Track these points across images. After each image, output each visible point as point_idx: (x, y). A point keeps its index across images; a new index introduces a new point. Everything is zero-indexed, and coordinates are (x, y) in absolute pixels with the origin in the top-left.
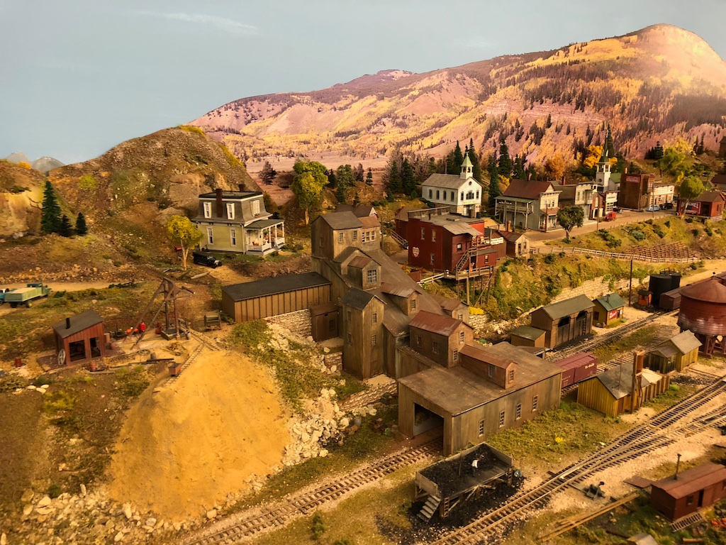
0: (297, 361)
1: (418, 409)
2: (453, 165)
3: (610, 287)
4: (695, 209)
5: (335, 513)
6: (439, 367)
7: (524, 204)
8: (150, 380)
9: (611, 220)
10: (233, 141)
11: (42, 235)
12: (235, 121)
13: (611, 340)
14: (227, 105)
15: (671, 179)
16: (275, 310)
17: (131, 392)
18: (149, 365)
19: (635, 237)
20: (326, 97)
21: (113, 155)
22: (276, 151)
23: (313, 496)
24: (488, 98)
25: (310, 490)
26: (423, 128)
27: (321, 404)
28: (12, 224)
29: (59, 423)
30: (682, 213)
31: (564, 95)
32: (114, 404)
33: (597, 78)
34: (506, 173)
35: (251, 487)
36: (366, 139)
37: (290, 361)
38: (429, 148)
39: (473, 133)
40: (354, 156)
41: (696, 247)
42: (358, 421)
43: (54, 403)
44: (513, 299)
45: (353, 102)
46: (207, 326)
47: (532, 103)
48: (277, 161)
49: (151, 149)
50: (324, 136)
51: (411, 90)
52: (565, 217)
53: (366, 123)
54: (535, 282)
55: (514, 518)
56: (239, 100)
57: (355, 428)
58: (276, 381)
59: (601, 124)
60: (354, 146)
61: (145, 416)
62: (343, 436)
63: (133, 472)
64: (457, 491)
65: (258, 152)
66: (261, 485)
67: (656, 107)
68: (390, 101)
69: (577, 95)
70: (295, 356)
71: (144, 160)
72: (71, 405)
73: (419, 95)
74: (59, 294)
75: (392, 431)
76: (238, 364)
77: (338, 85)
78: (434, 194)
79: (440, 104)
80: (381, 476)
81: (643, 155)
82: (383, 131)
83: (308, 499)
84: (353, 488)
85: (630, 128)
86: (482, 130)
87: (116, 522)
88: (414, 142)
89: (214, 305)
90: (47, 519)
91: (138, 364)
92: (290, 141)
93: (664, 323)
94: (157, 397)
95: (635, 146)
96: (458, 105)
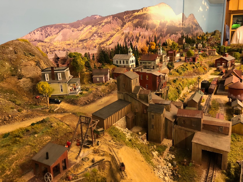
1: (204, 151)
10: (41, 45)
12: (41, 36)
14: (37, 29)
19: (183, 71)
20: (75, 25)
22: (59, 48)
24: (124, 26)
26: (107, 38)
31: (143, 25)
36: (90, 42)
38: (109, 45)
39: (121, 39)
40: (86, 49)
41: (194, 72)
45: (84, 27)
48: (59, 53)
50: (76, 41)
51: (102, 23)
53: (89, 36)
56: (42, 27)
59: (152, 35)
60: (86, 45)
62: (176, 172)
65: (52, 49)
68: (96, 27)
69: (146, 25)
73: (105, 25)
75: (193, 164)
77: (79, 20)
78: (119, 62)
79: (111, 28)
82: (95, 39)
86: (123, 38)
88: (105, 43)
91: (90, 167)
92: (63, 44)
96: (116, 29)
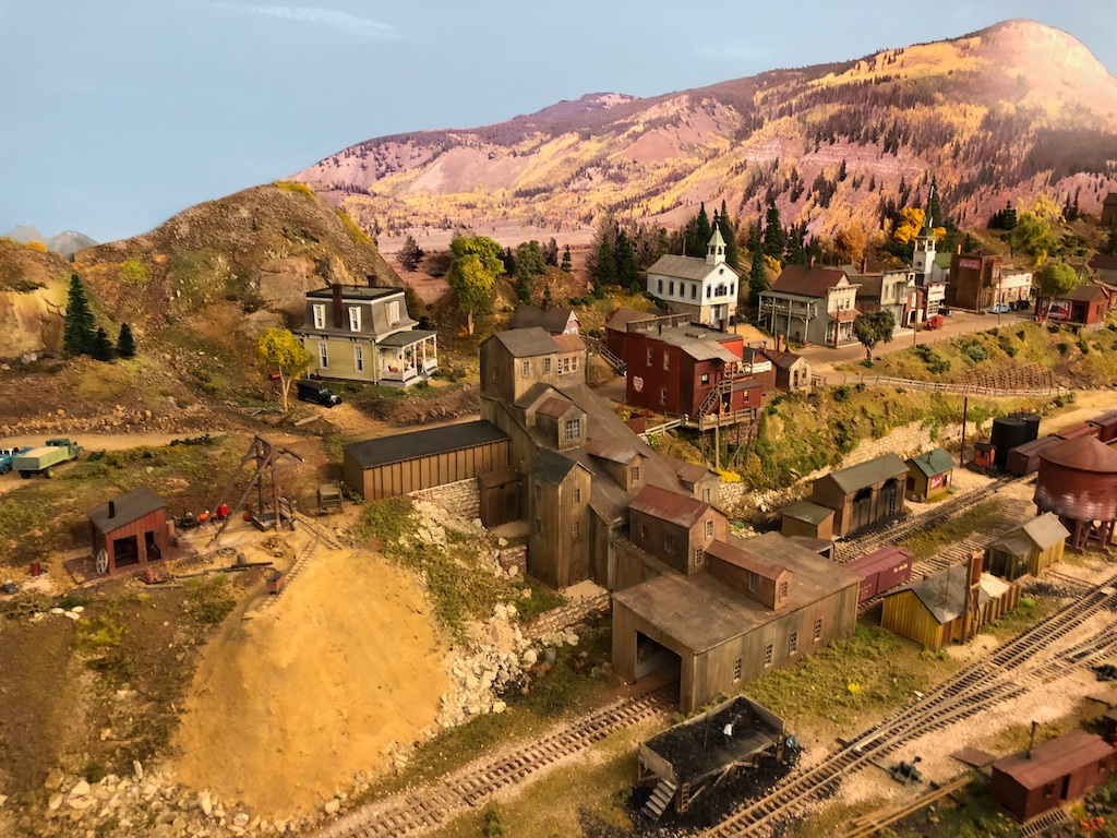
0: (458, 561)
1: (642, 638)
2: (694, 241)
3: (933, 436)
4: (1063, 311)
5: (518, 804)
6: (674, 573)
7: (803, 305)
8: (236, 597)
9: (935, 328)
10: (358, 204)
11: (66, 358)
12: (361, 173)
13: (934, 523)
14: (348, 149)
15: (1029, 260)
16: (425, 481)
17: (209, 617)
18: (236, 574)
19: (971, 357)
20: (503, 136)
21: (173, 228)
22: (424, 219)
23: (484, 778)
24: (751, 135)
25: (480, 765)
26: (651, 182)
27: (495, 628)
28: (20, 341)
29: (101, 666)
30: (1044, 317)
31: (867, 130)
32: (183, 636)
33: (918, 104)
34: (776, 253)
35: (391, 760)
36: (565, 200)
37: (449, 561)
38: (658, 213)
39: (725, 191)
40: (544, 227)
41: (1062, 370)
42: (551, 654)
43: (92, 636)
44: (785, 456)
45: (543, 143)
46: (321, 508)
47: (817, 143)
48: (424, 235)
49: (231, 219)
50: (498, 195)
51: (633, 124)
52: (866, 327)
53: (564, 175)
54: (818, 431)
55: (786, 814)
56: (367, 142)
57: (546, 666)
58: (427, 594)
59: (922, 175)
60: (543, 211)
61: (231, 657)
62: (528, 679)
63: (213, 743)
64: (702, 772)
65: (396, 221)
66: (406, 759)
67: (1007, 148)
68: (599, 141)
69: (887, 129)
70: (455, 553)
71: (221, 236)
72: (119, 639)
73: (645, 131)
74: (96, 456)
75: (603, 671)
76: (370, 569)
77: (521, 117)
78: (666, 287)
79: (676, 146)
80: (585, 745)
81: (986, 222)
82: (588, 187)
83: (477, 782)
84: (544, 764)
85: (966, 180)
86: (740, 186)
87: (188, 820)
88: (636, 205)
89: (332, 473)
90: (84, 815)
91: (219, 571)
92: (445, 204)
93: (1012, 496)
94: (249, 627)
95: (974, 209)
96: (705, 147)
